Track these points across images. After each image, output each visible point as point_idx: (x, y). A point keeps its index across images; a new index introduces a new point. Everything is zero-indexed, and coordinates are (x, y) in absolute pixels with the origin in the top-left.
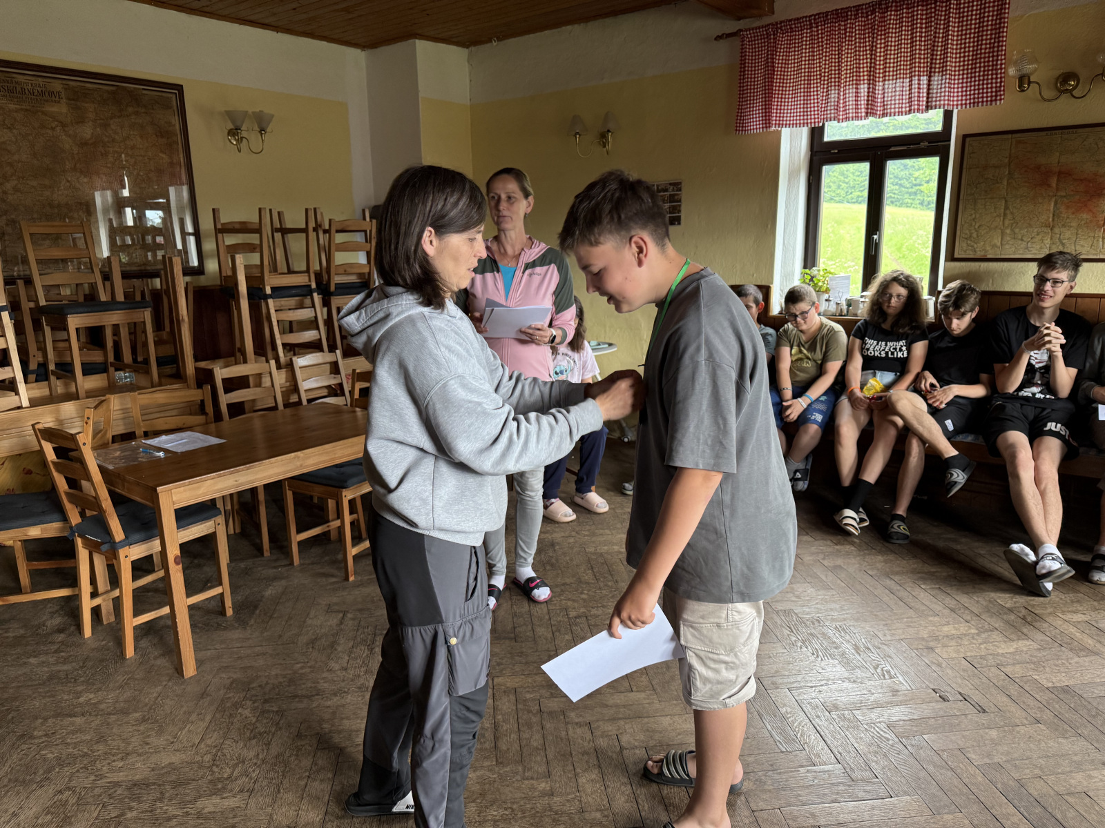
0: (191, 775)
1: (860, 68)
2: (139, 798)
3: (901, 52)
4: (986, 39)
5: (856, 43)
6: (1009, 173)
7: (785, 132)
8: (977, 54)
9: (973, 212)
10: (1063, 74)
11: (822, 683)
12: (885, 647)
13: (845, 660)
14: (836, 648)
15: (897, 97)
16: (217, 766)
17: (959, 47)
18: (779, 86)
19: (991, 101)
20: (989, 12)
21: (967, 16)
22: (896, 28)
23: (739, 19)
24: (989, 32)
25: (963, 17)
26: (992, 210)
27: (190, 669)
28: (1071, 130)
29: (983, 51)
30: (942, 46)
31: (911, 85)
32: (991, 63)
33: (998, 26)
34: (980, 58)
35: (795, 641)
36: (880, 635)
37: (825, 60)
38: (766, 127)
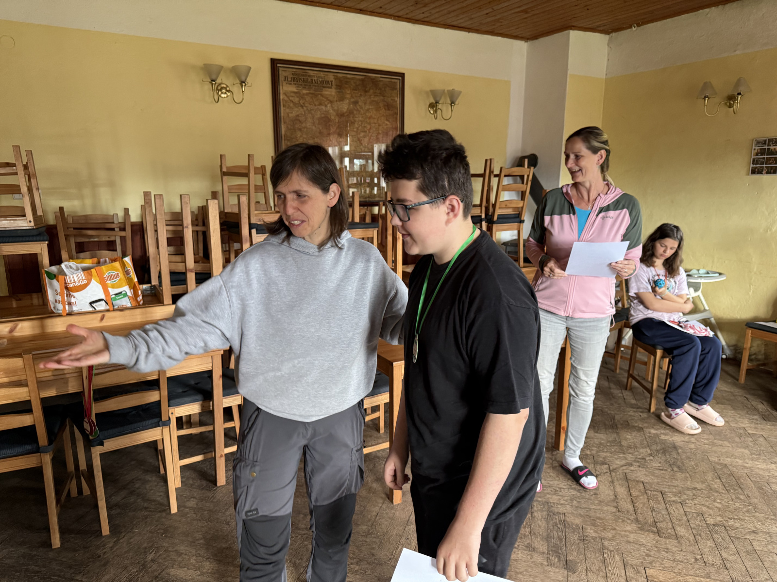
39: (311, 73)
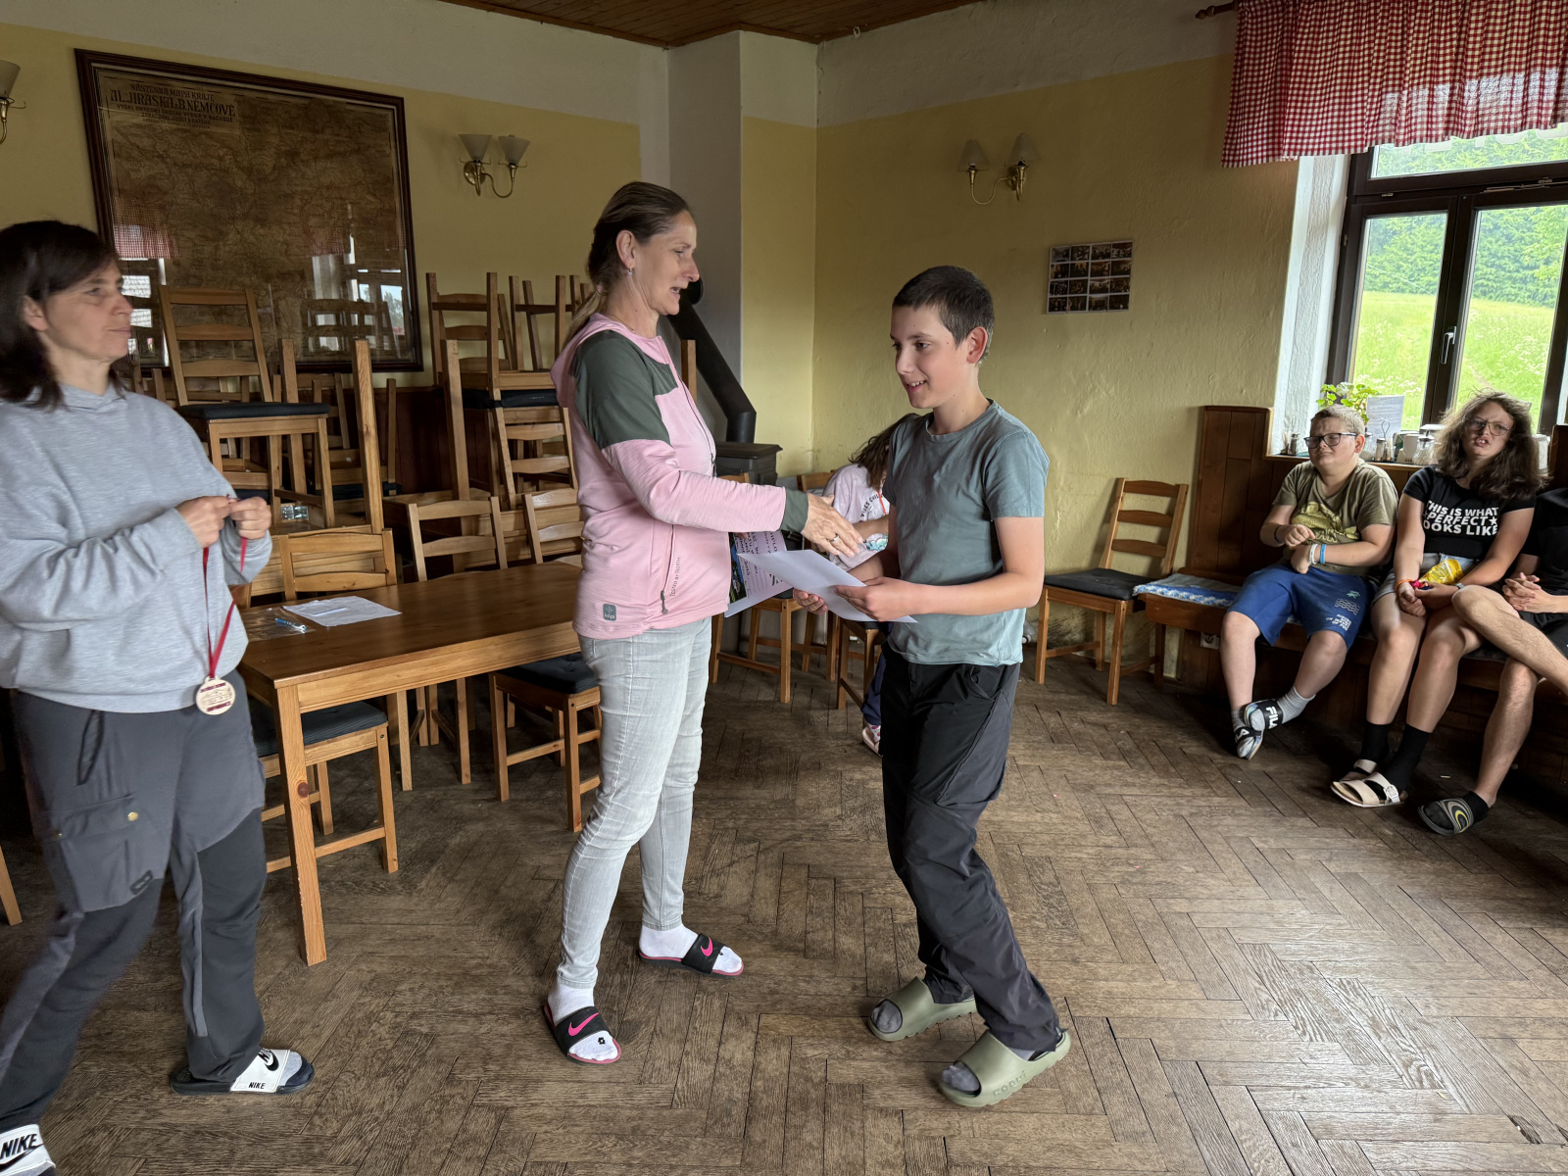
0: (279, 1127)
1: (1438, 56)
2: (198, 1155)
5: (1433, 15)
7: (1306, 163)
11: (1309, 1083)
12: (1427, 1029)
13: (1352, 1045)
14: (1337, 1021)
15: (1502, 103)
16: (321, 1116)
18: (1299, 89)
27: (316, 951)
31: (1527, 82)
35: (1268, 1001)
36: (1418, 1004)
37: (1379, 44)
38: (1274, 155)
39: (178, 86)
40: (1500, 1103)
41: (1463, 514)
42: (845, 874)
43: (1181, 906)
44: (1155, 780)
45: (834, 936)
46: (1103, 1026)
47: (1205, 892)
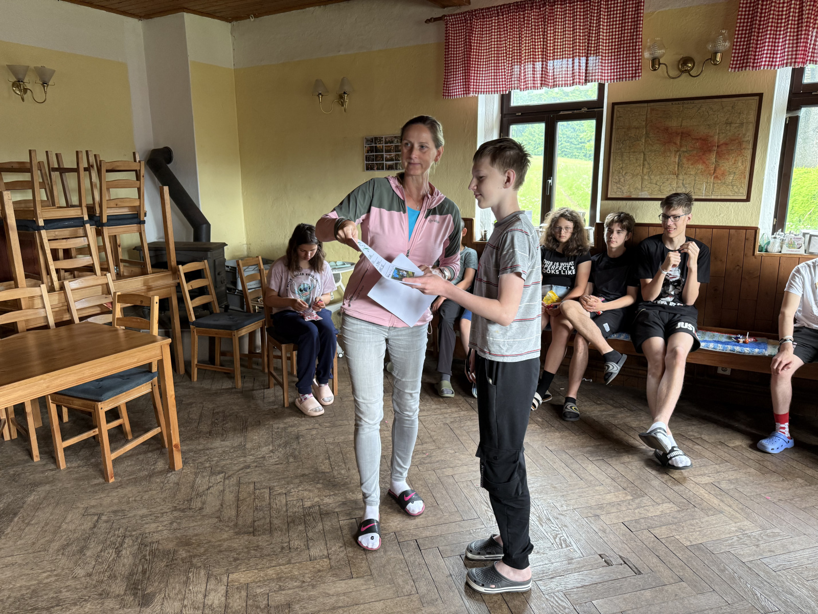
1: (535, 49)
3: (566, 37)
4: (628, 29)
5: (532, 29)
6: (646, 133)
7: (482, 98)
8: (621, 41)
9: (621, 163)
10: (683, 58)
15: (564, 73)
17: (608, 34)
18: (475, 61)
19: (632, 77)
20: (629, 8)
21: (614, 11)
22: (561, 19)
23: (444, 7)
24: (630, 24)
25: (611, 11)
26: (635, 161)
28: (689, 101)
29: (626, 38)
30: (595, 33)
31: (573, 63)
32: (631, 48)
33: (636, 19)
34: (624, 44)
37: (510, 42)
38: (466, 94)
40: (595, 549)
41: (560, 265)
42: (275, 484)
43: (449, 472)
44: (434, 407)
45: (270, 521)
46: (414, 544)
47: (460, 462)
